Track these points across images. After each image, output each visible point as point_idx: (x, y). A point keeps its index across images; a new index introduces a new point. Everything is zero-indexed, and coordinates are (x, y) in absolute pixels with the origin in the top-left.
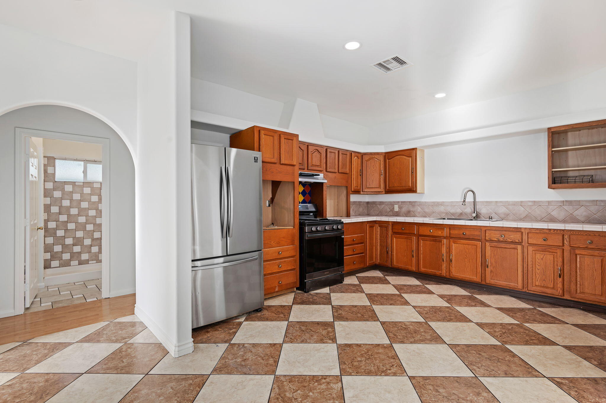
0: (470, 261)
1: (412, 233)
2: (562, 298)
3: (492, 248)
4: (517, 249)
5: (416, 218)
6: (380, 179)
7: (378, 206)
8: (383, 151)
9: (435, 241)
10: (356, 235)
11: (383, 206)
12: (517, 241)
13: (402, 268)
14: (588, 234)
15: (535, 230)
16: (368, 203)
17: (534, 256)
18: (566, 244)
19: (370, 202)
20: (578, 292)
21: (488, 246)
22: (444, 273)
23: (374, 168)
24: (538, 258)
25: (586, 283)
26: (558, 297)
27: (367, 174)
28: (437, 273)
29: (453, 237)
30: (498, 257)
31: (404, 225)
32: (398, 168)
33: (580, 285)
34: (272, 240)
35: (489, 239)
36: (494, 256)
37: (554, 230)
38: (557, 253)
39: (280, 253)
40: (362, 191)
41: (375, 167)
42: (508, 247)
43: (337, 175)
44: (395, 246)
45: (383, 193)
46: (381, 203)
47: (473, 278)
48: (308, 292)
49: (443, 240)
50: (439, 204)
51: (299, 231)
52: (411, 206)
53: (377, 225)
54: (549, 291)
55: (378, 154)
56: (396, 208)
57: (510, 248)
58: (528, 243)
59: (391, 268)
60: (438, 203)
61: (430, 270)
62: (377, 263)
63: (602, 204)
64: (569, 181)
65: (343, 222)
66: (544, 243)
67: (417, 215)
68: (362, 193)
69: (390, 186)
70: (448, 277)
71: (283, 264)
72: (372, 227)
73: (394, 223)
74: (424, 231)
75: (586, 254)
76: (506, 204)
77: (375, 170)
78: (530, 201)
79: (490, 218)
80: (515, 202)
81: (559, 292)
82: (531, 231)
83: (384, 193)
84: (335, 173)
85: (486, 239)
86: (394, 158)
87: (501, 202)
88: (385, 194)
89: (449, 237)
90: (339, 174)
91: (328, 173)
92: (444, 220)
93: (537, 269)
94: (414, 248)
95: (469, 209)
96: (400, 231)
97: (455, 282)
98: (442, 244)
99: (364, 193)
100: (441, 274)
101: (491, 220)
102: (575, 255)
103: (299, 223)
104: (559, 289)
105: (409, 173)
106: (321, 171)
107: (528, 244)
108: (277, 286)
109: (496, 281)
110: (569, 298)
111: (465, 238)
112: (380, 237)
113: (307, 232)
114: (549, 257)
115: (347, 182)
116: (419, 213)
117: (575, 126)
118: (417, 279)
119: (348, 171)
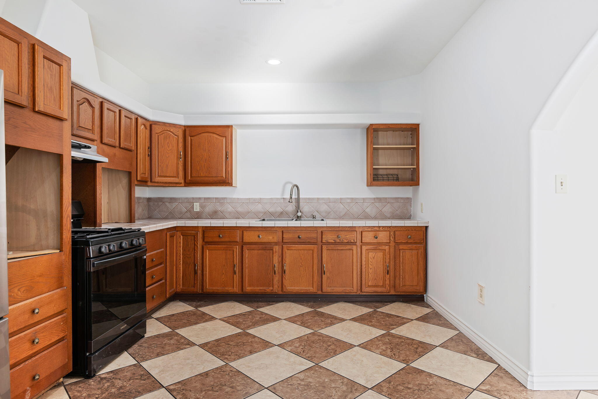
0: (306, 270)
1: (233, 242)
2: (389, 294)
3: (329, 251)
4: (353, 250)
5: (226, 220)
6: (178, 164)
7: (167, 204)
8: (183, 123)
9: (265, 249)
10: (155, 252)
11: (174, 205)
12: (352, 241)
13: (219, 291)
14: (407, 229)
15: (367, 229)
16: (149, 200)
17: (367, 255)
18: (392, 241)
19: (153, 198)
20: (401, 286)
21: (325, 249)
22: (276, 289)
23: (169, 147)
24: (370, 257)
25: (407, 276)
26: (385, 294)
27: (159, 154)
28: (268, 290)
29: (287, 242)
30: (335, 261)
31: (222, 231)
32: (205, 151)
33: (403, 279)
34: (17, 285)
35: (326, 241)
36: (331, 260)
37: (383, 227)
38: (385, 250)
39: (37, 311)
40: (151, 181)
41: (171, 145)
42: (344, 248)
43: (117, 151)
44: (207, 262)
45: (181, 185)
46: (172, 200)
47: (309, 289)
48: (94, 375)
49: (275, 247)
50: (256, 201)
51: (71, 257)
52: (218, 204)
53: (178, 232)
54: (379, 290)
55: (174, 125)
56: (197, 207)
57: (346, 250)
58: (362, 242)
59: (201, 294)
60: (254, 199)
61: (259, 288)
62: (178, 290)
63: (402, 202)
64: (379, 178)
65: (144, 232)
66: (375, 241)
67: (227, 216)
68: (149, 183)
69: (193, 176)
70: (280, 293)
71: (42, 335)
72: (172, 236)
73: (206, 229)
74: (249, 237)
75: (407, 248)
76: (328, 201)
77: (171, 150)
78: (348, 198)
79: (314, 217)
80: (335, 199)
81: (387, 288)
82: (364, 229)
83: (183, 185)
84: (115, 147)
85: (323, 241)
86: (199, 136)
87: (323, 199)
88: (185, 186)
89: (283, 242)
90: (121, 150)
91: (104, 146)
92: (264, 222)
93: (369, 269)
94: (237, 260)
95: (291, 208)
96: (217, 239)
97: (287, 297)
98: (274, 252)
99: (153, 184)
100: (272, 290)
101: (314, 219)
102: (399, 250)
103: (71, 240)
104: (387, 286)
105: (222, 159)
106: (93, 140)
107: (362, 244)
108: (28, 388)
109: (333, 288)
110: (394, 294)
111: (301, 242)
112: (184, 250)
113: (92, 258)
114: (380, 255)
115: (131, 164)
116: (230, 213)
117: (390, 126)
118: (241, 303)
119: (133, 147)
